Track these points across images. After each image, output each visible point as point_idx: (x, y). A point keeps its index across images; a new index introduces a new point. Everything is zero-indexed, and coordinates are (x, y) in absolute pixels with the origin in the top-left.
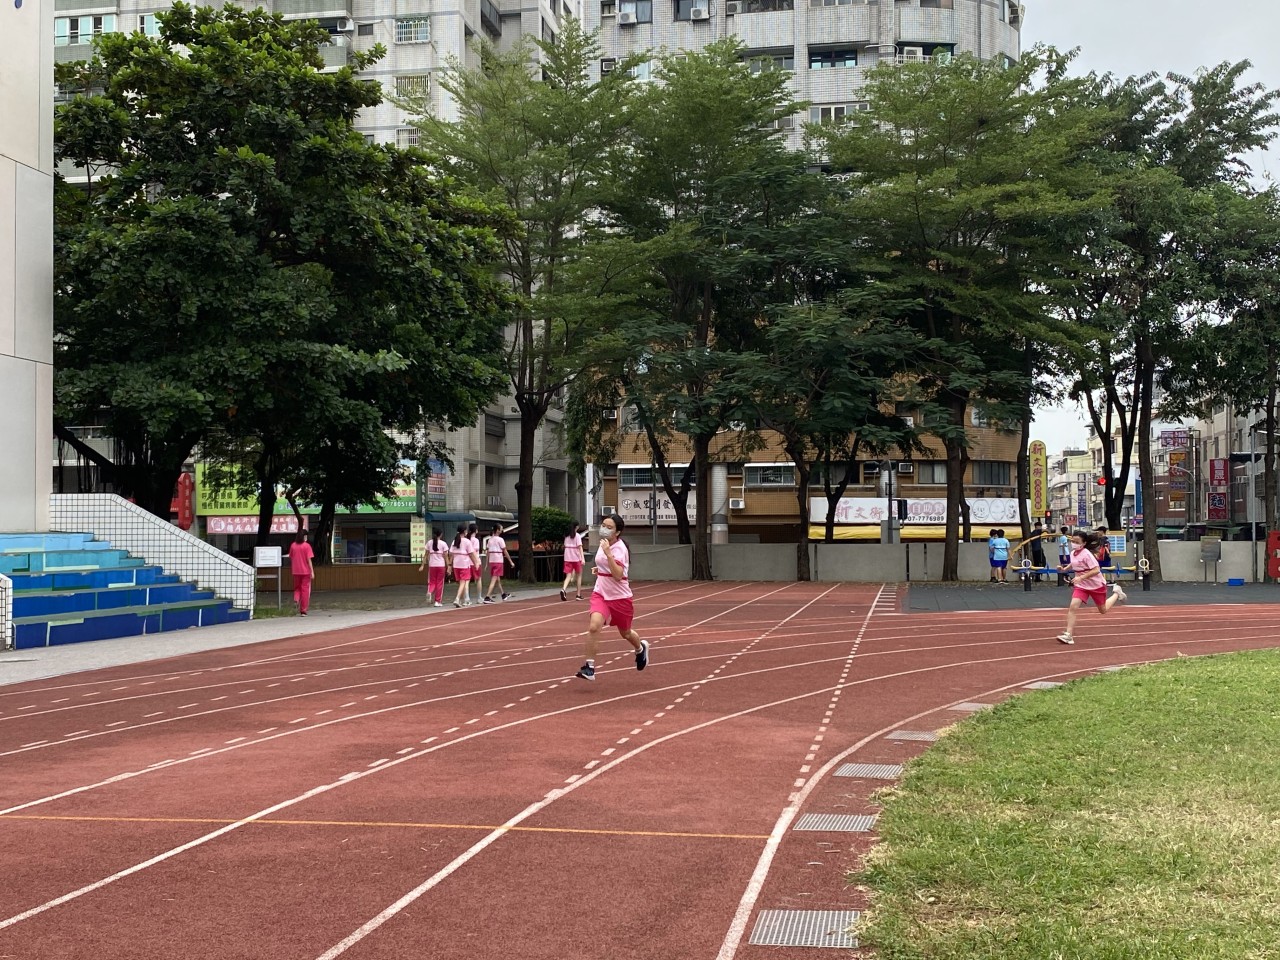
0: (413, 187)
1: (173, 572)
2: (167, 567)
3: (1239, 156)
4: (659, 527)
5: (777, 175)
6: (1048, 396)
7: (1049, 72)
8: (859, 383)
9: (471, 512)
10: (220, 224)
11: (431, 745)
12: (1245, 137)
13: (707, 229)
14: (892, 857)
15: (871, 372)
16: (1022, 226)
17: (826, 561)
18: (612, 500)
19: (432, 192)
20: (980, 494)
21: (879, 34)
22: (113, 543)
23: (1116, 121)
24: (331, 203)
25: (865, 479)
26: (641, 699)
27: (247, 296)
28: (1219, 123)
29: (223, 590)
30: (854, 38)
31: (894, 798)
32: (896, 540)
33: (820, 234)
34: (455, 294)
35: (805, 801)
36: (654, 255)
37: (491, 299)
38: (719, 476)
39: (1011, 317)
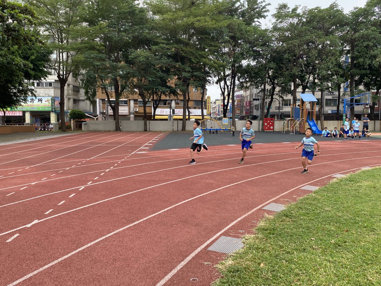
4: (109, 115)
9: (68, 111)
12: (260, 15)
13: (111, 26)
18: (104, 108)
20: (195, 108)
32: (172, 119)
36: (94, 33)
37: (27, 39)
38: (132, 103)
39: (199, 58)
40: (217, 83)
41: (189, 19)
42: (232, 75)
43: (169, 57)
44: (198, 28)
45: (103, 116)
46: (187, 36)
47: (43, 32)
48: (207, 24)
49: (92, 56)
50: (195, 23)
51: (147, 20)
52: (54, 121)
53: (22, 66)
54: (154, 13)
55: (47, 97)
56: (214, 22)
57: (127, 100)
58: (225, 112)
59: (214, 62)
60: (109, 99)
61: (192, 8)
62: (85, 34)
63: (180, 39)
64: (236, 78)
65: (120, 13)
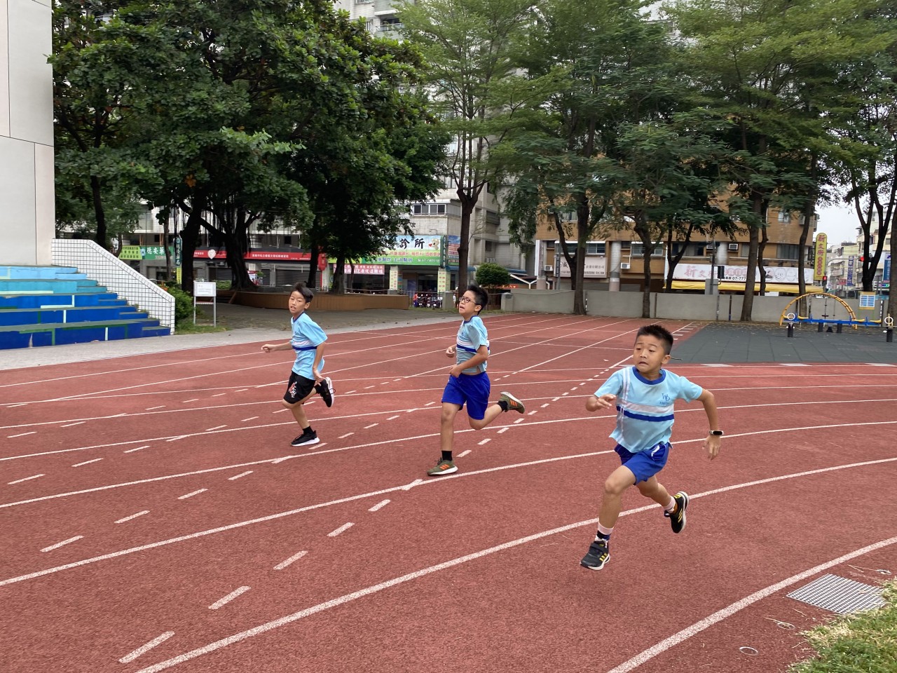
1: (124, 297)
2: (120, 294)
6: (827, 198)
8: (682, 179)
13: (580, 72)
17: (663, 305)
18: (551, 262)
20: (781, 264)
22: (88, 275)
29: (153, 312)
32: (716, 291)
36: (542, 90)
37: (403, 113)
38: (616, 249)
39: (800, 135)
40: (847, 199)
41: (778, 40)
43: (717, 136)
44: (801, 61)
45: (547, 280)
46: (769, 83)
47: (434, 97)
48: (827, 47)
49: (533, 144)
50: (793, 47)
51: (666, 51)
52: (444, 289)
53: (392, 170)
54: (686, 33)
55: (432, 237)
56: (849, 40)
57: (604, 242)
58: (867, 278)
59: (843, 146)
60: (562, 240)
61: (788, 11)
62: (521, 95)
63: (749, 93)
65: (602, 41)
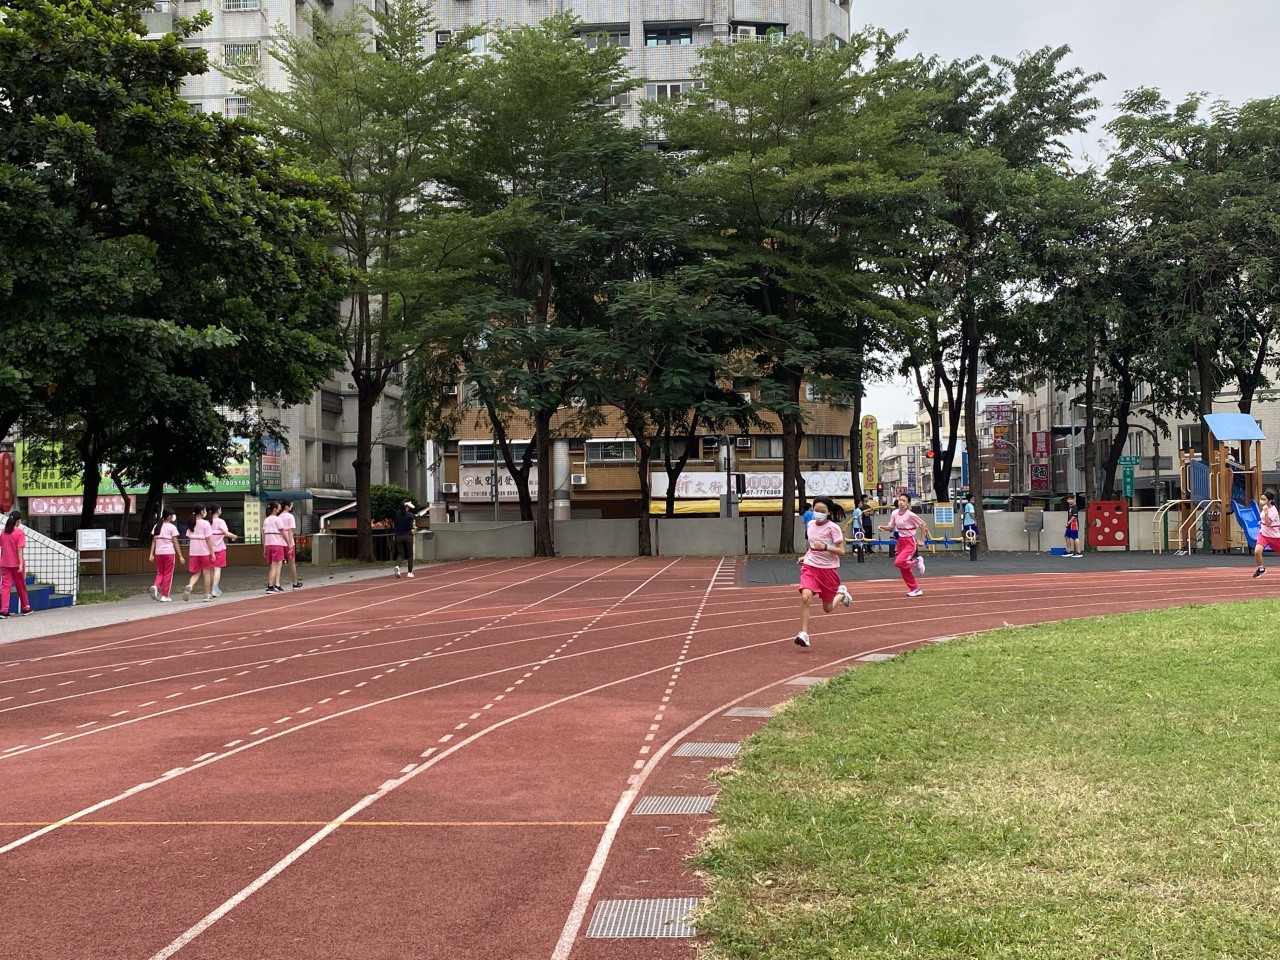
0: (242, 158)
3: (1058, 138)
4: (502, 503)
5: (614, 152)
6: (878, 371)
7: (878, 53)
8: (697, 359)
9: (310, 491)
10: (37, 195)
11: (261, 736)
12: (1065, 120)
13: (545, 204)
14: (729, 840)
15: (709, 349)
16: (853, 206)
17: (666, 535)
18: (453, 477)
19: (262, 163)
20: (815, 467)
21: (713, 13)
23: (942, 103)
24: (155, 174)
25: (705, 453)
26: (480, 682)
27: (66, 269)
28: (1040, 106)
29: (44, 575)
30: (688, 17)
31: (732, 778)
32: (735, 513)
33: (657, 211)
34: (286, 268)
35: (645, 784)
37: (325, 273)
38: (562, 451)
39: (843, 295)
40: (904, 371)
41: (808, 172)
42: (965, 338)
44: (837, 197)
45: (447, 509)
48: (868, 186)
50: (826, 184)
58: (941, 481)
64: (980, 352)
